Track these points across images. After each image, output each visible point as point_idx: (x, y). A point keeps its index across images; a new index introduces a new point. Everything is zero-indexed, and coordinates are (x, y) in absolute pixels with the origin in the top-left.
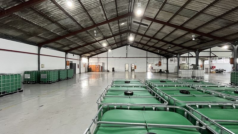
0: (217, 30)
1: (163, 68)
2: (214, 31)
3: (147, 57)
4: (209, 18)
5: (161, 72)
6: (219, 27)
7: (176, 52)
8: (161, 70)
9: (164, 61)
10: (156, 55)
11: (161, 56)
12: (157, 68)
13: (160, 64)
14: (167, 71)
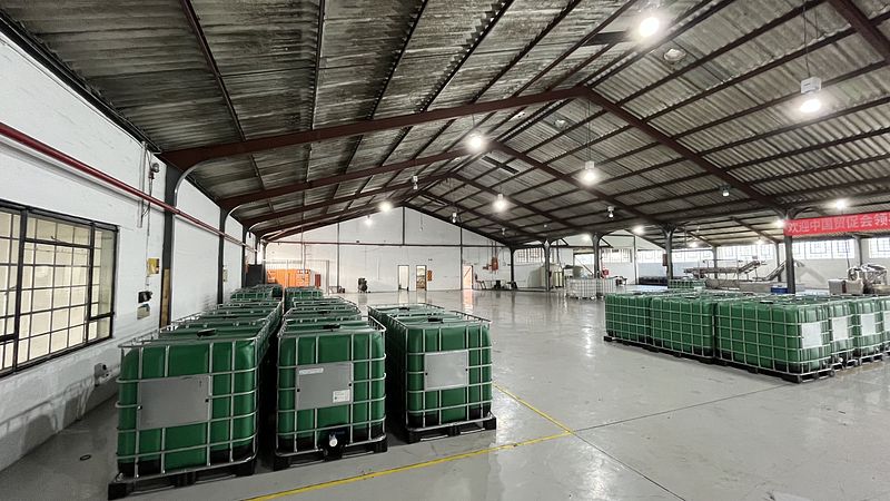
0: (648, 203)
1: (503, 275)
2: (642, 204)
3: (461, 245)
4: (644, 183)
5: (498, 287)
6: (652, 198)
7: (544, 235)
8: (498, 282)
9: (504, 255)
10: (484, 241)
11: (498, 244)
12: (489, 277)
13: (494, 266)
14: (514, 285)
